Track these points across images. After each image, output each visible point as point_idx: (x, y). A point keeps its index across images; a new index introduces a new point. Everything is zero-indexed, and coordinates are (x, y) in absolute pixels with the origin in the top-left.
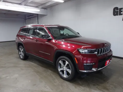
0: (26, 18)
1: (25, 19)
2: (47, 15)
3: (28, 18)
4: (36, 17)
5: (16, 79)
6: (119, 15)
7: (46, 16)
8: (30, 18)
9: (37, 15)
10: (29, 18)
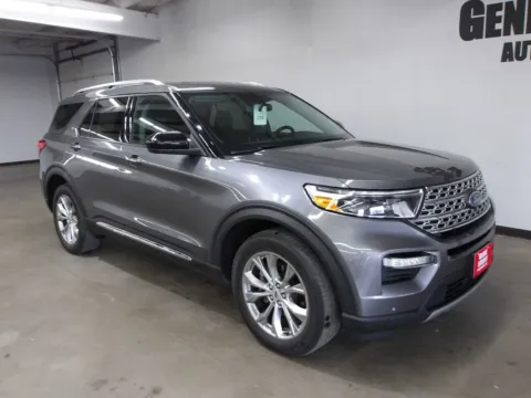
0: (63, 56)
1: (57, 63)
2: (157, 41)
3: (68, 54)
4: (106, 50)
5: (7, 356)
6: (487, 36)
7: (157, 45)
8: (79, 57)
9: (111, 42)
10: (74, 58)
